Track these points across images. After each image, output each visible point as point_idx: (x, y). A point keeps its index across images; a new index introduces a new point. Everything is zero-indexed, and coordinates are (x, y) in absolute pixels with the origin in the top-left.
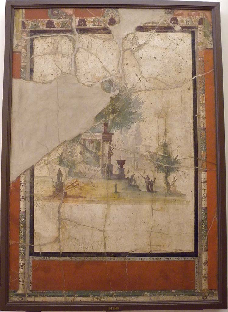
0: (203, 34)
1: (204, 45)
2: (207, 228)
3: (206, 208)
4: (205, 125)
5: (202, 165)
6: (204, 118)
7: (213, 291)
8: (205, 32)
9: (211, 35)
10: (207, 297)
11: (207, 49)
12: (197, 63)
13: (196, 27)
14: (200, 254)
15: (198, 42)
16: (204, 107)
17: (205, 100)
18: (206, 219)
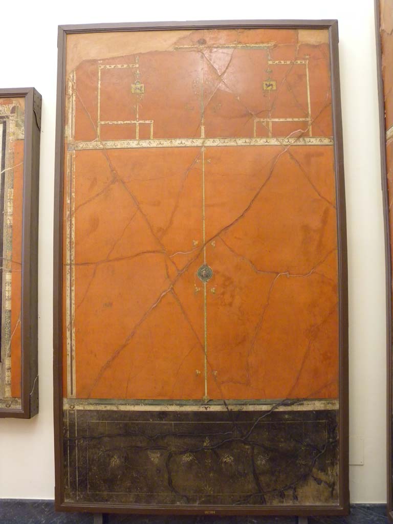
0: (14, 125)
1: (15, 136)
2: (11, 332)
3: (10, 311)
4: (12, 222)
5: (7, 265)
6: (11, 215)
7: (17, 399)
8: (17, 121)
9: (23, 125)
10: (10, 405)
11: (18, 140)
12: (7, 156)
13: (8, 117)
14: (3, 360)
15: (9, 132)
16: (11, 202)
17: (13, 195)
18: (10, 322)
